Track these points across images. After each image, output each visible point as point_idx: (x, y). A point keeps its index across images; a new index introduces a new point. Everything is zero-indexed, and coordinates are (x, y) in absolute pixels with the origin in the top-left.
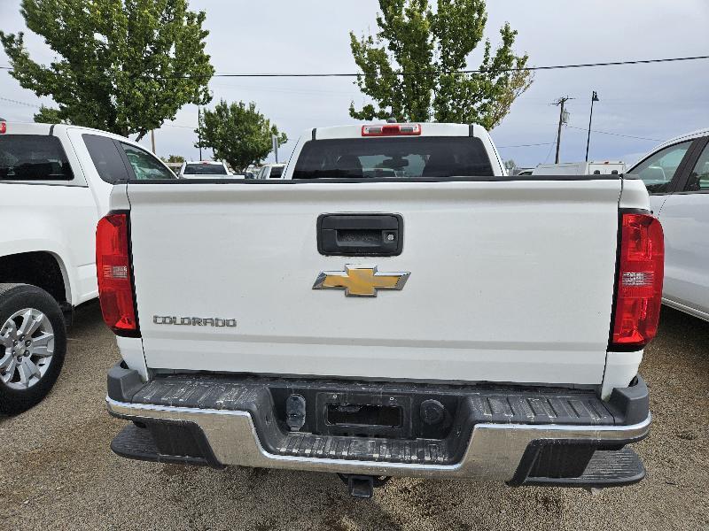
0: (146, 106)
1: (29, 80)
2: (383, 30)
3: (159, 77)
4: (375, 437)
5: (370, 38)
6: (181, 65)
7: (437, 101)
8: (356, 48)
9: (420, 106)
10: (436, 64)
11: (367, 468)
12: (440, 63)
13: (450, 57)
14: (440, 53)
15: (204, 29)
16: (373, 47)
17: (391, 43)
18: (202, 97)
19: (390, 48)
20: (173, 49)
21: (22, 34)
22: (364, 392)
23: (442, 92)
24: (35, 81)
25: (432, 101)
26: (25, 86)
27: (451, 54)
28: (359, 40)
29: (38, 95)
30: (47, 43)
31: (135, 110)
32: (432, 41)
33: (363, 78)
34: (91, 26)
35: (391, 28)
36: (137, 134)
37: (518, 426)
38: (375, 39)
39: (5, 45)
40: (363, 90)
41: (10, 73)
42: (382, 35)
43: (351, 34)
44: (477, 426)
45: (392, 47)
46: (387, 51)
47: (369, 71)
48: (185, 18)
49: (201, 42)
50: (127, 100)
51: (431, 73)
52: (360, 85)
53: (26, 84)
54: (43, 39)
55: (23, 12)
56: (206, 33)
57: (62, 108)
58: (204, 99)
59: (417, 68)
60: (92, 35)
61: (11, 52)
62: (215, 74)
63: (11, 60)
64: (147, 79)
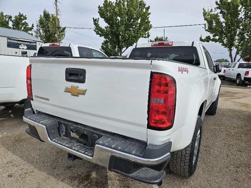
0: (128, 39)
1: (98, 32)
2: (218, 6)
3: (134, 29)
4: (79, 142)
5: (211, 10)
6: (141, 25)
7: (240, 33)
8: (205, 14)
9: (231, 36)
10: (241, 18)
11: (74, 153)
12: (243, 17)
13: (249, 15)
14: (244, 13)
15: (149, 12)
16: (212, 13)
17: (221, 11)
18: (147, 35)
19: (220, 13)
20: (140, 20)
21: (99, 18)
22: (79, 128)
23: (243, 30)
24: (100, 32)
25: (237, 34)
26: (97, 34)
27: (249, 13)
28: (207, 11)
29: (100, 36)
30: (104, 20)
31: (125, 41)
32: (241, 8)
33: (207, 25)
34: (116, 15)
35: (222, 5)
36: (125, 48)
37: (102, 147)
38: (213, 10)
39: (94, 22)
40: (206, 30)
41: (94, 30)
42: (217, 8)
43: (203, 9)
44: (96, 145)
45: (221, 12)
46: (219, 14)
47: (210, 23)
48: (145, 9)
49: (148, 17)
50: (123, 37)
51: (239, 22)
52: (205, 28)
53: (97, 33)
54: (103, 19)
55: (98, 12)
56: (150, 14)
57: (106, 40)
58: (147, 36)
59: (232, 20)
60: (117, 17)
61: (95, 24)
62: (152, 27)
63: (95, 26)
64: (130, 30)
